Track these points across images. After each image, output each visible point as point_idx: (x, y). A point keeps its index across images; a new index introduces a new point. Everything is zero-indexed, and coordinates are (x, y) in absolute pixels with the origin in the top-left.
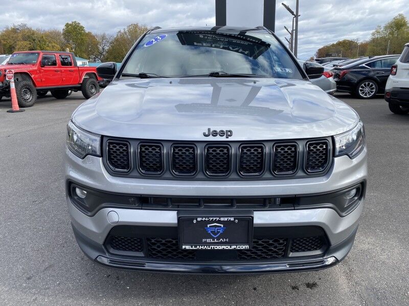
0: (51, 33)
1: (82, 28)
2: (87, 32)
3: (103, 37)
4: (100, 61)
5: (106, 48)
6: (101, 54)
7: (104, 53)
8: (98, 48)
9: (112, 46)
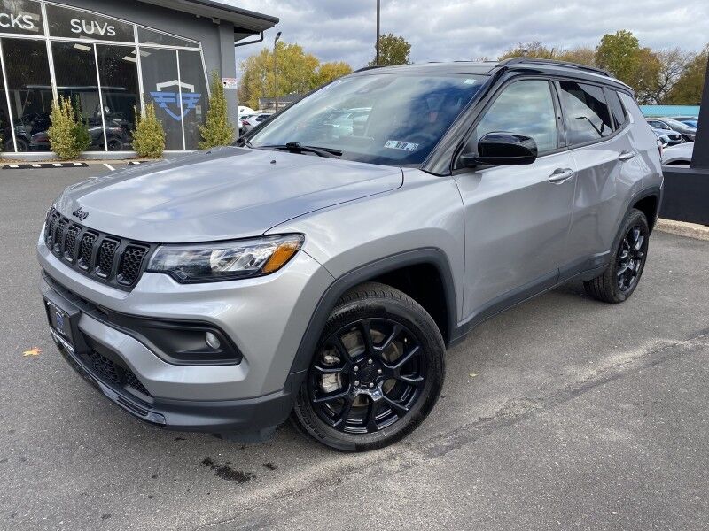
0: (577, 54)
1: (634, 42)
2: (641, 48)
3: (673, 57)
4: (655, 102)
5: (675, 78)
6: (661, 88)
7: (669, 86)
8: (656, 78)
9: (687, 74)
